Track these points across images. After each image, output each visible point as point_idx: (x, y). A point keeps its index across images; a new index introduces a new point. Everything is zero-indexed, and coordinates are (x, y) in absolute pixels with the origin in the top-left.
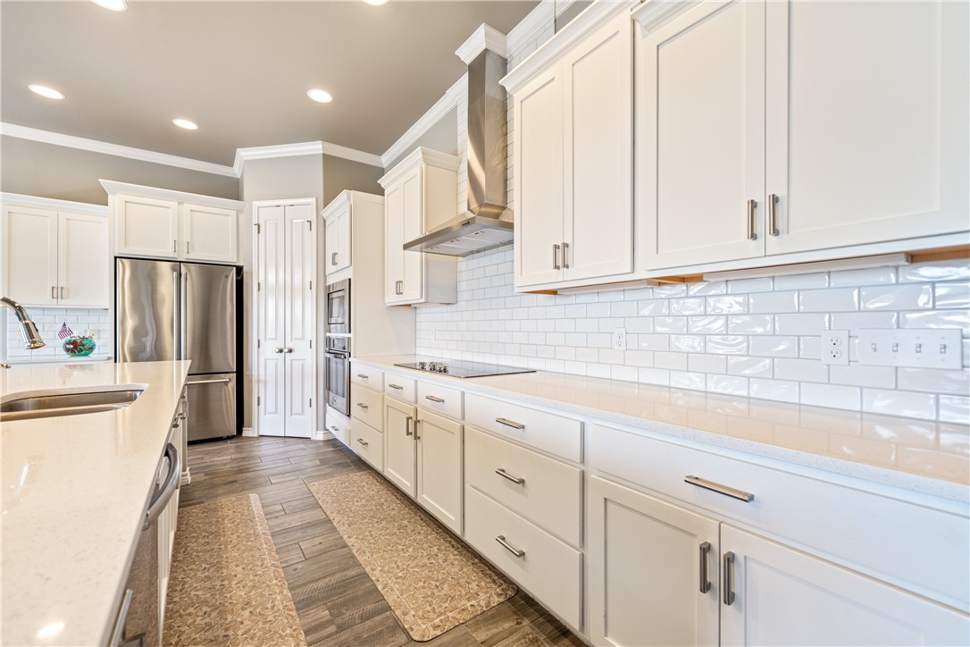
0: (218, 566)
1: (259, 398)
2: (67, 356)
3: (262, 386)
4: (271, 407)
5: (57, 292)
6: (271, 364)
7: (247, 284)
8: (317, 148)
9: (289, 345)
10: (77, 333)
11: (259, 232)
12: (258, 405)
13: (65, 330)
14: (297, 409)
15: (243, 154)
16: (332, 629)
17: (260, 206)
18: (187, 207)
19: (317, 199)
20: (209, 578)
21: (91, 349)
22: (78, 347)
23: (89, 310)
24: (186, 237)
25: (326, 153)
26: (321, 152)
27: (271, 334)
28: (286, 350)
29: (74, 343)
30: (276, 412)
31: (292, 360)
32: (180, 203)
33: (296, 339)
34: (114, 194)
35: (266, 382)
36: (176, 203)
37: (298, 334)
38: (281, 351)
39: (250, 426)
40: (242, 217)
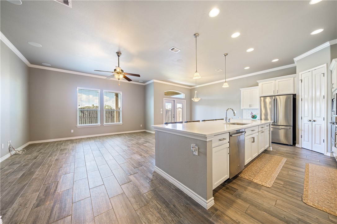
0: (265, 164)
1: (301, 136)
2: (252, 119)
3: (303, 132)
4: (306, 139)
5: (250, 106)
6: (306, 126)
7: (297, 99)
8: (328, 44)
9: (314, 119)
10: (254, 114)
11: (302, 82)
12: (301, 138)
13: (252, 113)
14: (318, 141)
15: (296, 59)
16: (282, 186)
17: (301, 74)
18: (277, 81)
19: (327, 64)
20: (262, 165)
21: (256, 117)
22: (254, 117)
23: (256, 109)
24: (277, 89)
25: (331, 45)
26: (330, 45)
27: (306, 115)
28: (312, 121)
29: (253, 116)
30: (308, 141)
31: (315, 124)
32: (275, 80)
33: (317, 117)
34: (260, 83)
35: (304, 131)
36: (274, 81)
37: (318, 115)
38: (310, 121)
39: (298, 144)
40: (295, 79)
